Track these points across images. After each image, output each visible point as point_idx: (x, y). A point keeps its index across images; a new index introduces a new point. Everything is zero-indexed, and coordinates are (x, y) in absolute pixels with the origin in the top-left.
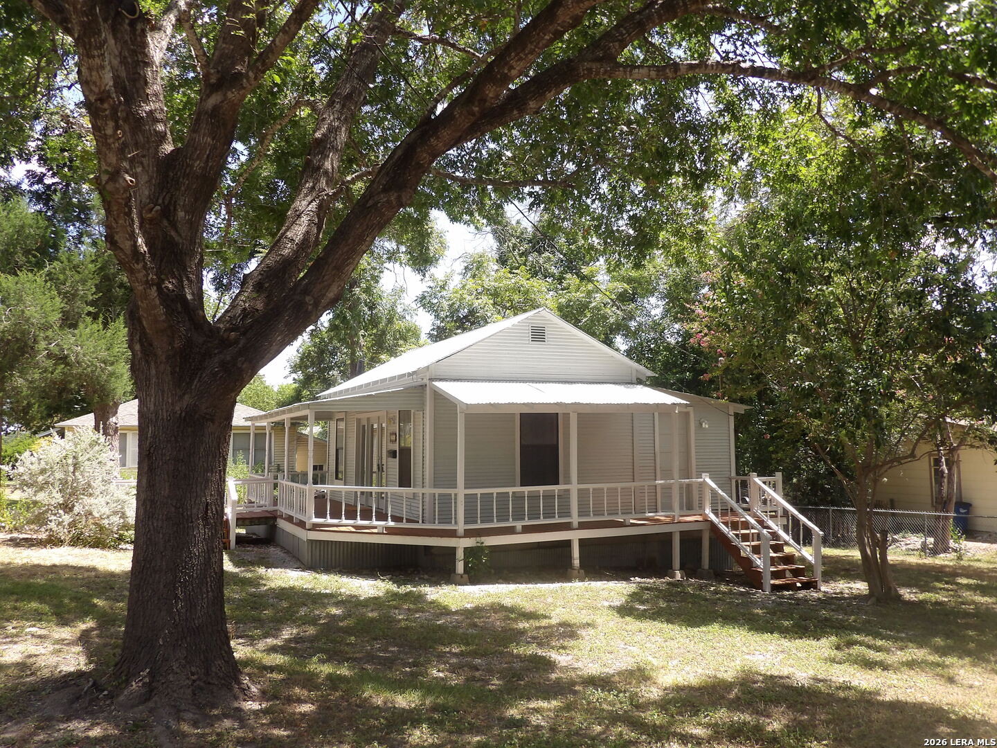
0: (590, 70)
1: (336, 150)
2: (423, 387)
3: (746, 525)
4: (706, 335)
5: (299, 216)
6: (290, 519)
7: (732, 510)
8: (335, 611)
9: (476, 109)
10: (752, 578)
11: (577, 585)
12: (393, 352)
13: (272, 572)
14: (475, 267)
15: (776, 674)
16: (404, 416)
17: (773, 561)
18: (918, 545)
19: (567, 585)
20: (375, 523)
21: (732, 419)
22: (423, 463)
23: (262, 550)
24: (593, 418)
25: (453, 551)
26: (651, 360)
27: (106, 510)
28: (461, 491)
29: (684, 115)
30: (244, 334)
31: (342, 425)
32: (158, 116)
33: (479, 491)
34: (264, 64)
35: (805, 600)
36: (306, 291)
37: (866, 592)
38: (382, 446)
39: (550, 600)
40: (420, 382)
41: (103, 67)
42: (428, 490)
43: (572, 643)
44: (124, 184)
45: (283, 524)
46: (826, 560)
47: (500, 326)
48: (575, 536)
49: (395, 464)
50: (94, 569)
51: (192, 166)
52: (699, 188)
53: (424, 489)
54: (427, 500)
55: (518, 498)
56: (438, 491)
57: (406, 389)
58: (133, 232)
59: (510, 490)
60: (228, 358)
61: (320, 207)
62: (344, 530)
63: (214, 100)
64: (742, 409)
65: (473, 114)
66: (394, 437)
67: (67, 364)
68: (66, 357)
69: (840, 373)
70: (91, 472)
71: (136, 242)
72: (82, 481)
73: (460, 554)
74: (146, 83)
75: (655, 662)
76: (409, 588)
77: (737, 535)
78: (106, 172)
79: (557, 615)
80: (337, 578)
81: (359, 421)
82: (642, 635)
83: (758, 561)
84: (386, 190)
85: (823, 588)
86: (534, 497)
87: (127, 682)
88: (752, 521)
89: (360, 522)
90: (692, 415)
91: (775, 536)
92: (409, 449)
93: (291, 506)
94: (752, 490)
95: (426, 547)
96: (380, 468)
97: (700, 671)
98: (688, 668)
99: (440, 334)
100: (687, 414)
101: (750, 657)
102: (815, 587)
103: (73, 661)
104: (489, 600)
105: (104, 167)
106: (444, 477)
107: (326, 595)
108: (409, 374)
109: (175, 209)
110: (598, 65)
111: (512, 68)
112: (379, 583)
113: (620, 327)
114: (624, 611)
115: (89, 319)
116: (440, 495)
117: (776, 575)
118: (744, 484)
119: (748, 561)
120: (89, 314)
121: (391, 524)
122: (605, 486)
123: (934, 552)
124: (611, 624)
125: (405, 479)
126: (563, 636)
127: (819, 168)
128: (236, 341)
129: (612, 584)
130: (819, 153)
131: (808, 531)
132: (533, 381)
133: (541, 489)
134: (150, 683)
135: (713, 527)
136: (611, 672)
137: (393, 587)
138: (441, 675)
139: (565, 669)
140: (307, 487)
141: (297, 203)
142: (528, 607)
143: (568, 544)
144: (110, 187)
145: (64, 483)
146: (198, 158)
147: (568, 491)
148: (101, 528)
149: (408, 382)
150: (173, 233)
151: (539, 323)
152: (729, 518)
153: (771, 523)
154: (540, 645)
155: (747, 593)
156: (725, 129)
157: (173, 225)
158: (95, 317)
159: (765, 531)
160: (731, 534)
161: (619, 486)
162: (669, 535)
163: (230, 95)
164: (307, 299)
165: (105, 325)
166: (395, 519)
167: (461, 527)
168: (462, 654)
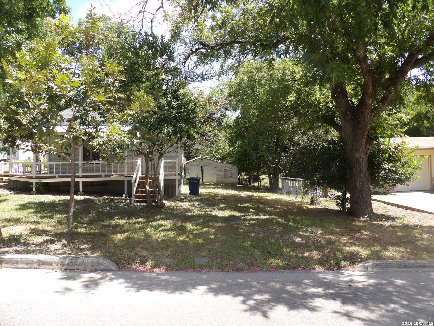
25: (31, 183)
28: (34, 163)
48: (80, 180)
143: (78, 182)
167: (34, 175)
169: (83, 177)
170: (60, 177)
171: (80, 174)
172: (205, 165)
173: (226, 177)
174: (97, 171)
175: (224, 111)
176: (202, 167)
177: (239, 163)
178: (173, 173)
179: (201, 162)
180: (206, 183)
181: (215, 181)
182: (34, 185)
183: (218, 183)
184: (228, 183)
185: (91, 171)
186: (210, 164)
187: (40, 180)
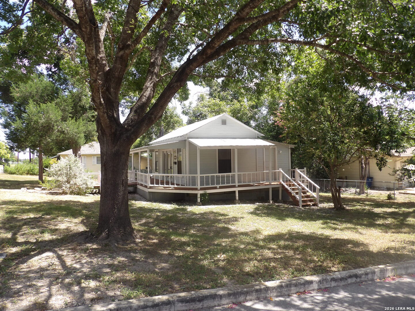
0: (240, 42)
1: (158, 65)
2: (185, 140)
3: (294, 185)
4: (280, 122)
5: (147, 88)
6: (142, 185)
7: (289, 180)
8: (159, 214)
9: (204, 57)
10: (295, 202)
11: (238, 206)
12: (173, 128)
13: (137, 202)
14: (201, 98)
15: (301, 231)
16: (179, 150)
17: (303, 197)
18: (354, 192)
19: (234, 205)
20: (170, 186)
21: (290, 150)
22: (186, 166)
23: (133, 195)
24: (243, 150)
25: (197, 194)
26: (263, 129)
27: (81, 183)
28: (199, 175)
29: (272, 50)
30: (133, 127)
31: (157, 153)
32: (103, 58)
33: (205, 175)
34: (137, 42)
35: (313, 209)
36: (152, 114)
37: (334, 207)
38: (172, 160)
39: (229, 210)
40: (184, 139)
41: (93, 49)
42: (188, 175)
43: (236, 223)
44: (98, 84)
45: (139, 187)
46: (321, 197)
47: (211, 119)
48: (237, 190)
49: (176, 166)
50: (79, 202)
51: (115, 74)
52: (277, 74)
53: (186, 175)
54: (187, 178)
55: (218, 177)
56: (191, 175)
57: (179, 141)
58: (100, 97)
59: (215, 175)
60: (128, 135)
61: (154, 85)
62: (160, 188)
63: (121, 53)
64: (293, 146)
65: (204, 58)
66: (175, 158)
67: (64, 134)
68: (64, 132)
69: (325, 134)
70: (75, 170)
71: (101, 100)
72: (73, 174)
73: (199, 196)
74: (100, 48)
75: (262, 228)
76: (182, 207)
77: (291, 189)
78: (93, 80)
79: (231, 215)
80: (158, 204)
81: (163, 152)
82: (258, 220)
83: (298, 197)
84: (176, 82)
85: (319, 206)
86: (223, 177)
87: (101, 233)
88: (296, 184)
89: (165, 186)
90: (276, 149)
91: (303, 189)
92: (181, 162)
93: (142, 181)
94: (296, 174)
95: (187, 194)
96: (171, 168)
97: (276, 231)
98: (273, 230)
99: (190, 122)
100: (275, 149)
101: (293, 227)
102: (317, 206)
103: (82, 228)
104: (209, 210)
105: (92, 78)
106: (193, 171)
107: (156, 209)
108: (181, 136)
109: (110, 88)
110: (243, 40)
111: (215, 44)
112: (172, 205)
113: (252, 118)
114: (253, 213)
115: (70, 119)
116: (192, 177)
117: (303, 201)
118: (294, 172)
119: (294, 197)
120: (70, 117)
121: (176, 186)
122: (247, 173)
123: (359, 194)
124: (248, 217)
125: (180, 172)
126: (233, 221)
127: (316, 68)
128: (131, 130)
129: (249, 205)
130: (316, 63)
131: (315, 187)
132: (222, 138)
133: (225, 174)
134: (108, 233)
135: (283, 186)
136: (248, 231)
137: (177, 207)
138: (195, 232)
139: (234, 231)
140: (147, 174)
141: (146, 84)
142: (222, 212)
143: (234, 192)
144: (94, 84)
145: (67, 174)
146: (117, 72)
147: (234, 175)
148: (80, 189)
149: (180, 139)
150: (110, 96)
151: (224, 118)
152: (288, 183)
153: (302, 184)
154: (226, 223)
155: (294, 207)
156: (285, 55)
157: (110, 93)
158: (72, 118)
159: (300, 187)
160: (289, 188)
161: (251, 173)
162: (268, 189)
163: (126, 51)
164: (152, 116)
165: (76, 120)
166: (177, 185)
167: (199, 187)
168: (200, 226)
169: (239, 186)
170: (221, 188)
171: (237, 184)
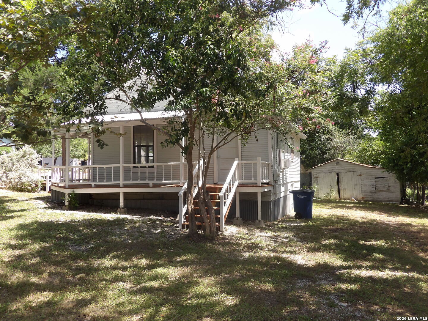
169: (125, 186)
170: (97, 186)
171: (121, 182)
172: (342, 171)
173: (377, 191)
174: (143, 179)
175: (371, 84)
176: (338, 174)
177: (394, 166)
178: (253, 181)
179: (337, 167)
180: (345, 199)
181: (360, 196)
182: (67, 197)
183: (365, 201)
184: (381, 201)
185: (135, 179)
186: (352, 170)
187: (72, 190)
